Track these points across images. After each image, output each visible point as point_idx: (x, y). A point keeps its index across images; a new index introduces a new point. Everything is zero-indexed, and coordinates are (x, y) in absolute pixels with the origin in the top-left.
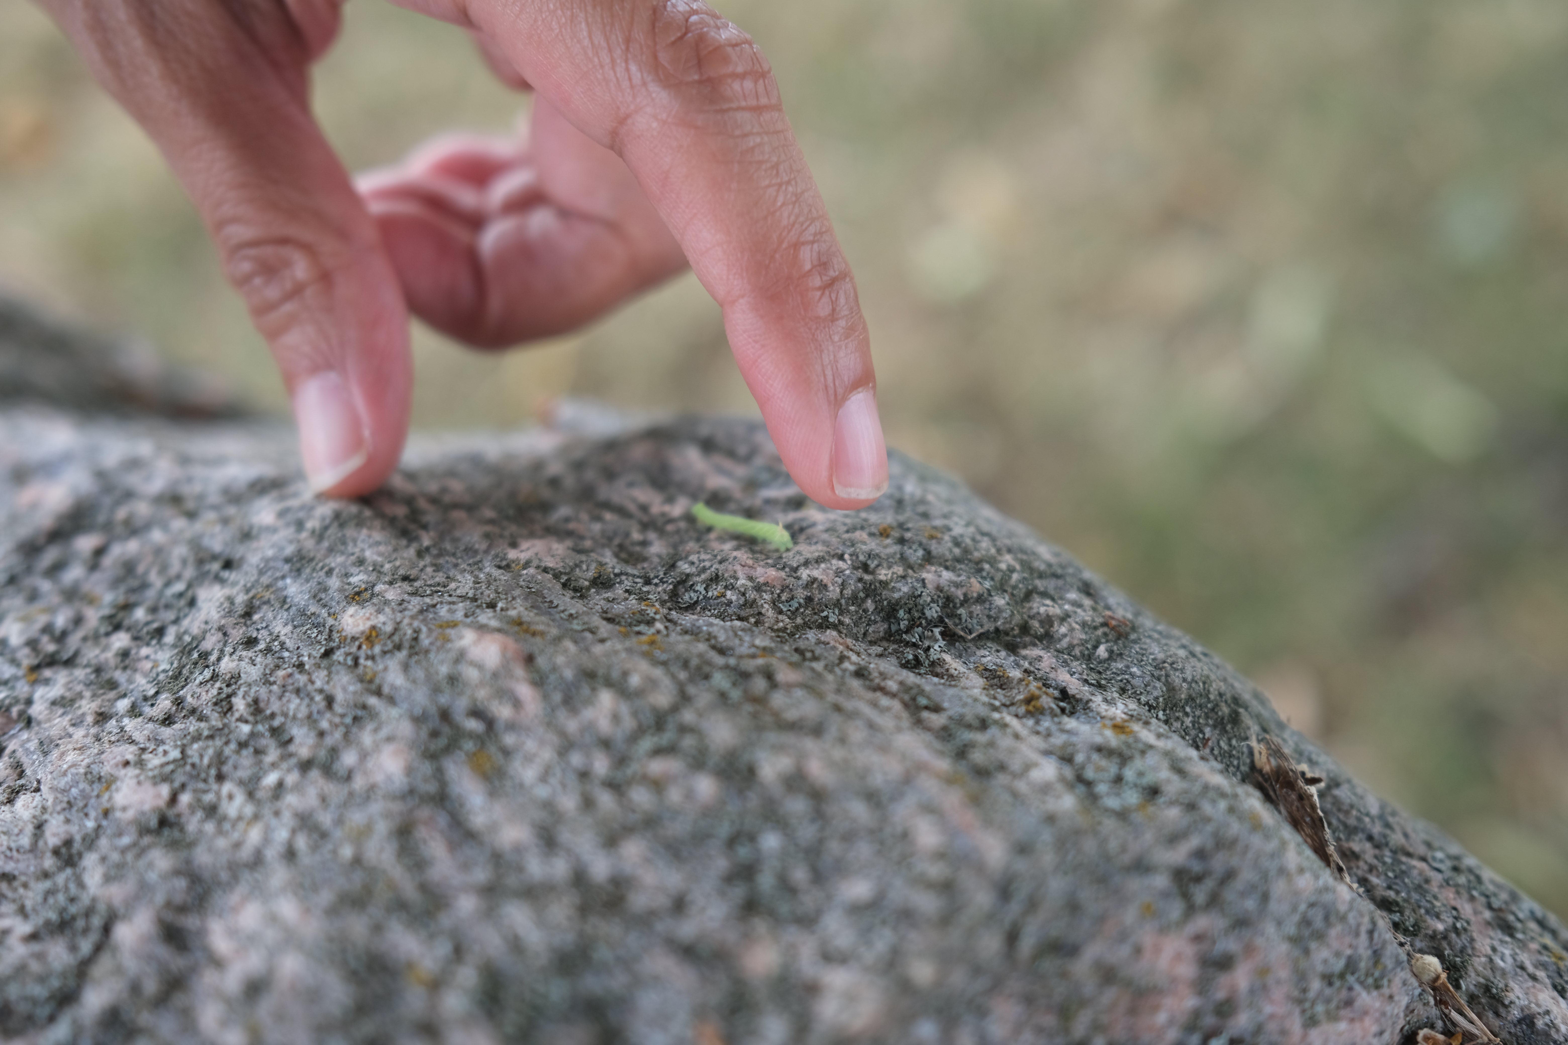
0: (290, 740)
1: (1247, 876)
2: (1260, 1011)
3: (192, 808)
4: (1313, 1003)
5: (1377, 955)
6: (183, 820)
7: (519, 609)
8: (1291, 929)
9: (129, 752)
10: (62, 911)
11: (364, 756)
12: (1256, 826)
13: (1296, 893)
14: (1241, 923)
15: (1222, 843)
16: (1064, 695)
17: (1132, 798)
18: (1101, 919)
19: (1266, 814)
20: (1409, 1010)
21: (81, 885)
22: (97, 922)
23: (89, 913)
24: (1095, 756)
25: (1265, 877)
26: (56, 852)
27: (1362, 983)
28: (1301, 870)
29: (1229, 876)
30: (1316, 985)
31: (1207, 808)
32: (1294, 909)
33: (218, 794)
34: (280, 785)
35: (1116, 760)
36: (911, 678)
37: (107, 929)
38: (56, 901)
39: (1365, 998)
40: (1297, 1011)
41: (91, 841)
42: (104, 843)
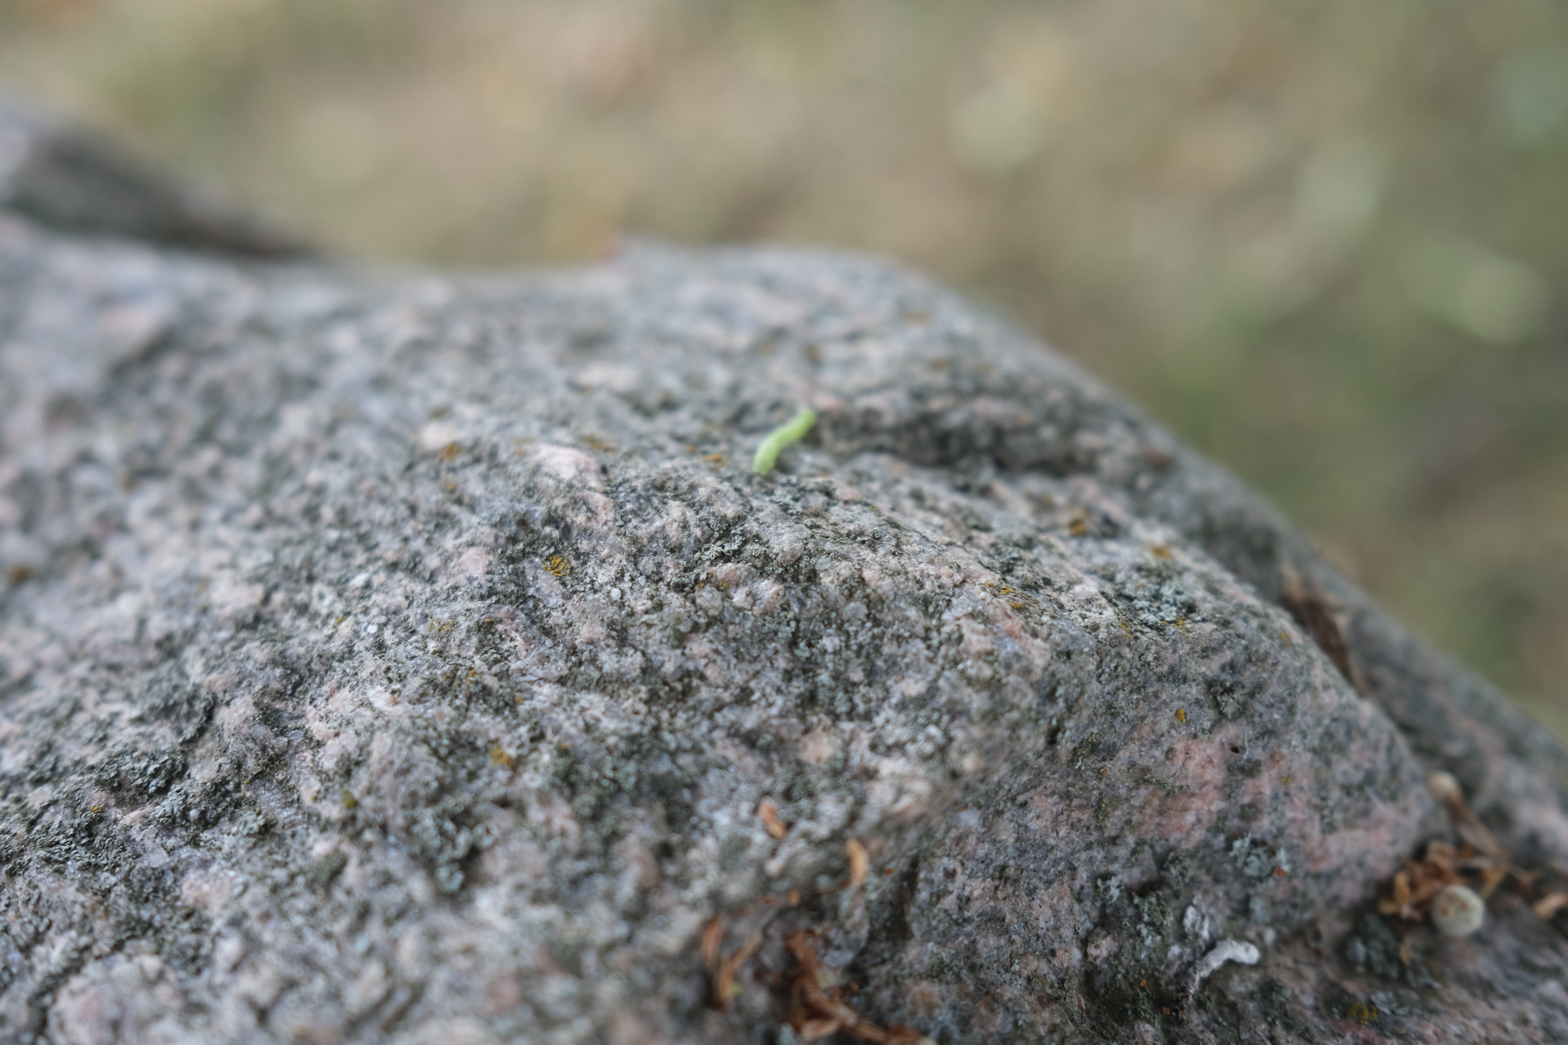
0: (376, 545)
1: (1275, 688)
2: (1283, 815)
3: (285, 607)
4: (1332, 812)
5: (1394, 770)
6: (277, 616)
7: (591, 428)
8: (1314, 740)
9: (223, 556)
10: (166, 699)
11: (447, 560)
12: (1285, 643)
13: (1321, 708)
14: (1268, 733)
15: (1253, 658)
16: (1107, 521)
17: (1170, 613)
18: (1136, 724)
19: (1296, 635)
20: (1423, 824)
21: (183, 675)
22: (199, 706)
23: (192, 699)
24: (1135, 576)
25: (1293, 691)
26: (159, 645)
27: (1379, 795)
28: (1326, 687)
29: (1259, 688)
30: (1335, 794)
31: (1240, 625)
32: (1319, 722)
33: (309, 593)
34: (368, 585)
35: (1154, 579)
36: (961, 500)
37: (210, 714)
38: (161, 690)
39: (1382, 809)
40: (1317, 817)
41: (190, 636)
42: (203, 637)
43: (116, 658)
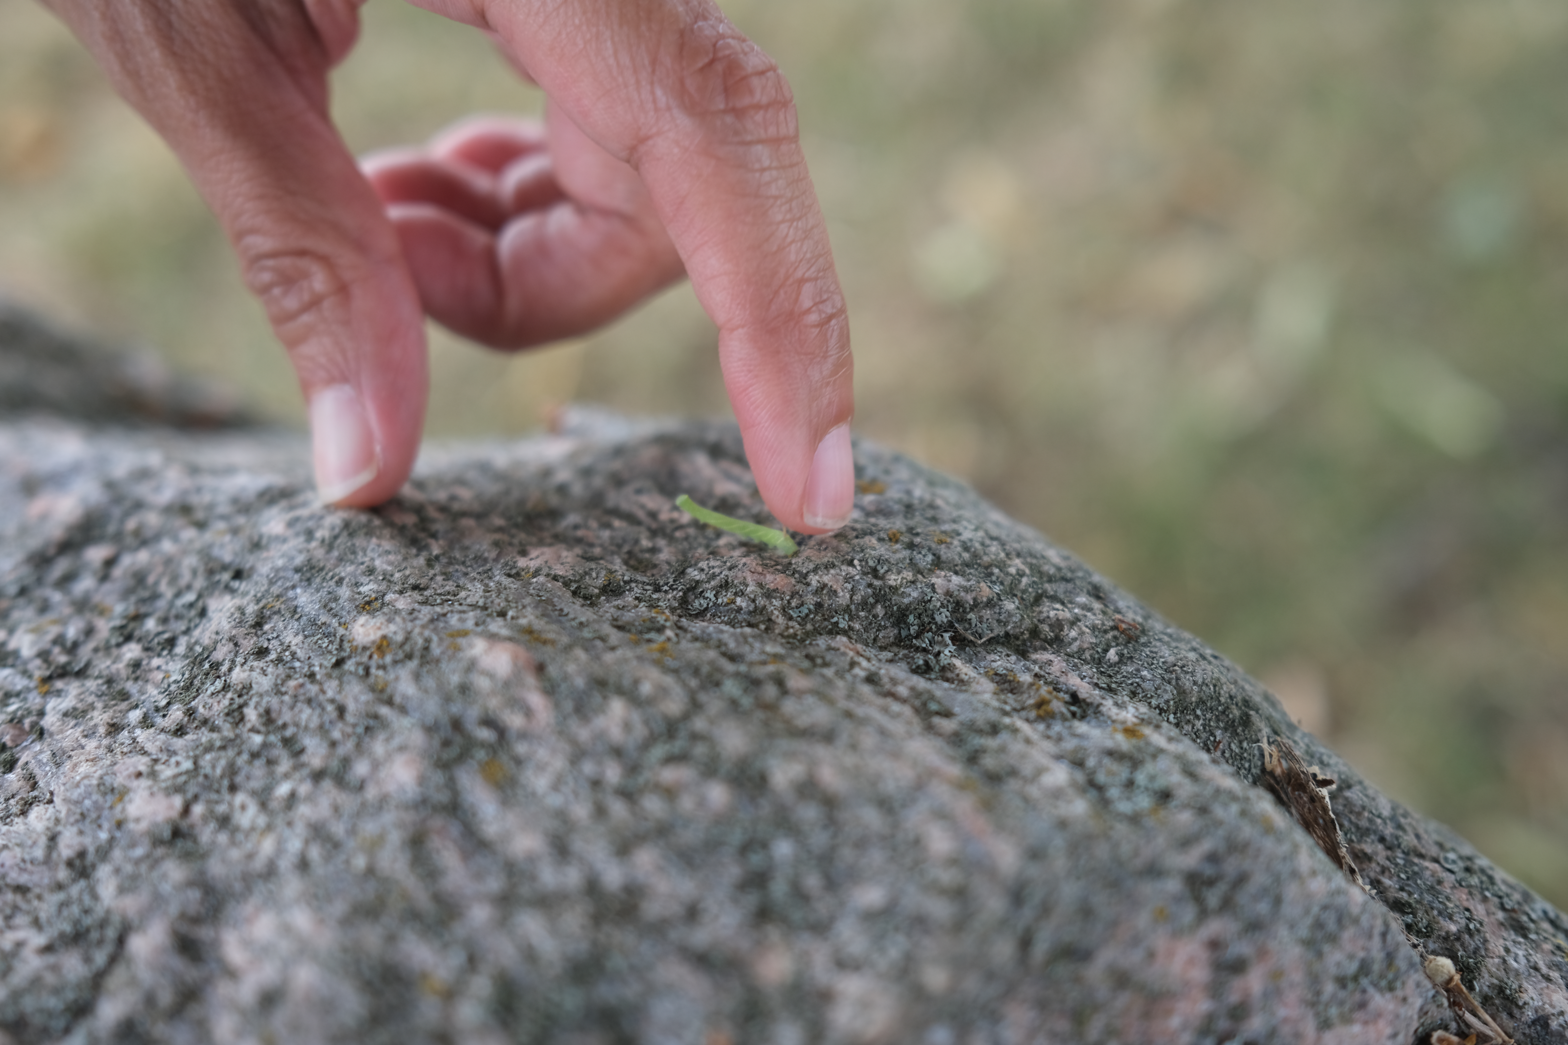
0: (302, 751)
1: (1259, 879)
2: (1274, 1014)
3: (205, 819)
4: (1327, 1005)
5: (1390, 958)
6: (197, 830)
7: (529, 618)
8: (1304, 931)
9: (141, 763)
10: (76, 923)
11: (376, 765)
12: (1268, 829)
13: (1309, 896)
14: (1254, 927)
15: (1235, 847)
16: (1075, 699)
17: (1144, 802)
18: (1114, 924)
19: (1279, 818)
20: (1423, 1012)
21: (95, 897)
22: (111, 933)
23: (103, 924)
24: (1107, 761)
25: (1277, 879)
26: (70, 864)
27: (1375, 985)
28: (1314, 873)
29: (1241, 879)
30: (1329, 988)
31: (1219, 811)
32: (1307, 912)
33: (231, 805)
34: (292, 797)
35: (1126, 764)
36: (921, 683)
37: (121, 941)
38: (70, 913)
39: (1379, 1001)
40: (1311, 1014)
41: (104, 853)
42: (117, 854)
43: (24, 879)
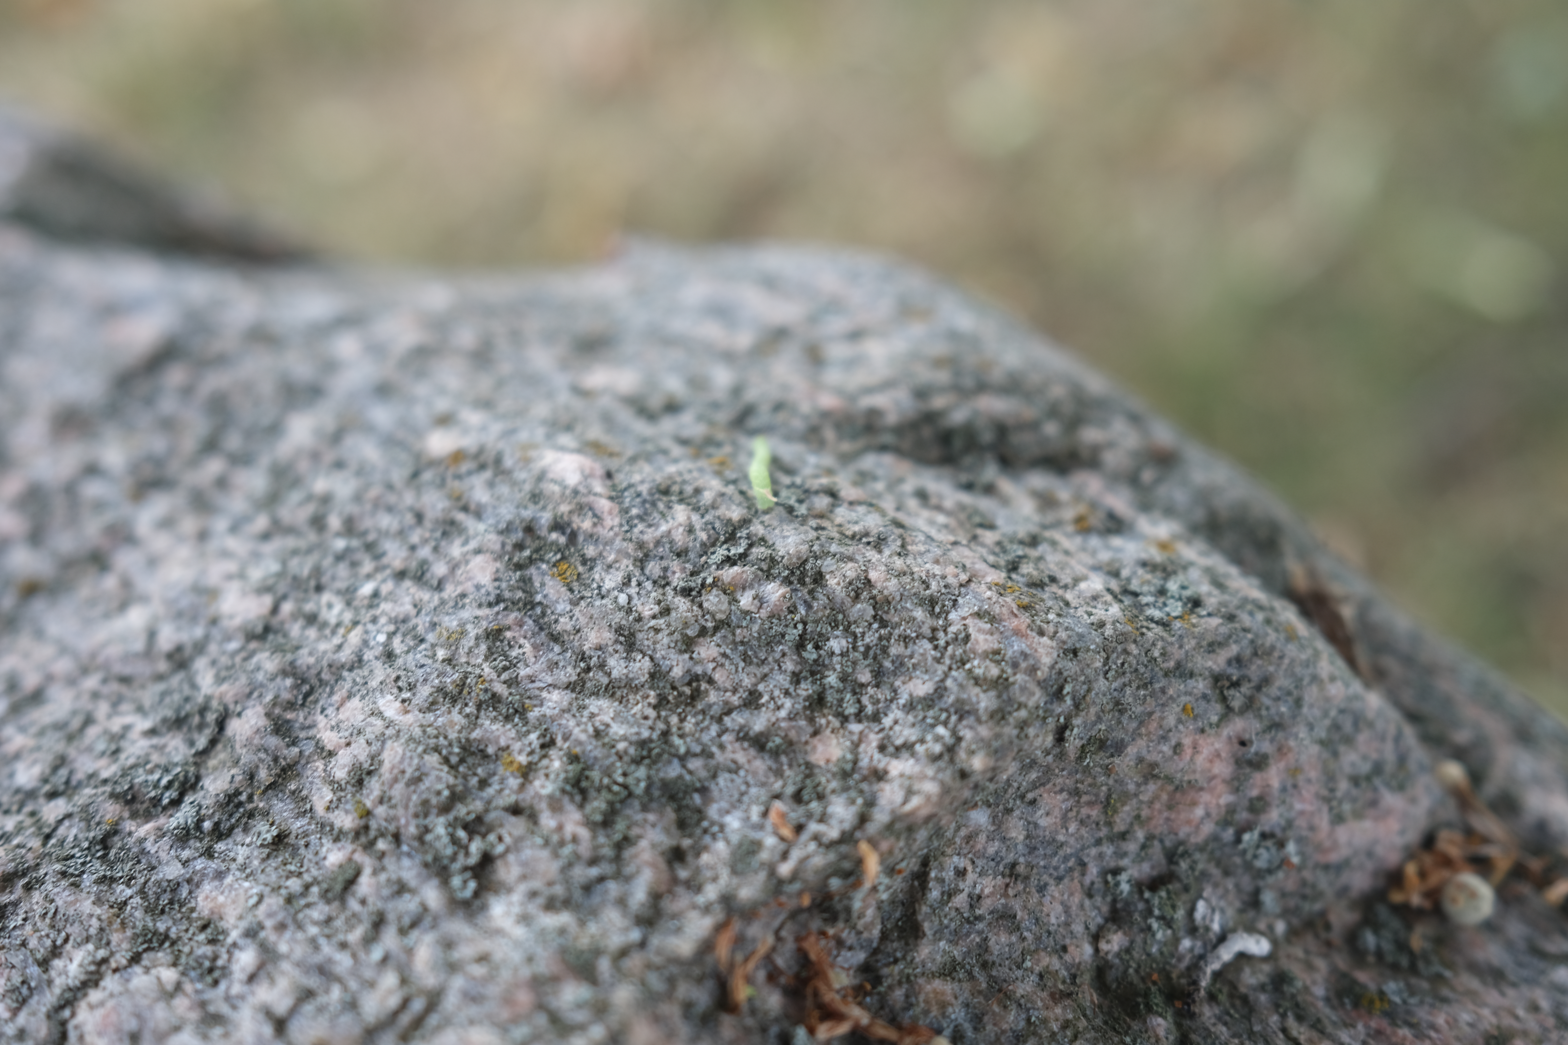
0: (383, 554)
1: (1282, 682)
2: (1291, 807)
3: (294, 616)
4: (1340, 802)
5: (1402, 760)
6: (287, 626)
7: (595, 432)
8: (1321, 733)
9: (231, 566)
10: (178, 710)
11: (454, 567)
12: (1291, 636)
13: (1327, 700)
14: (1275, 726)
15: (1258, 651)
16: (1111, 517)
17: (1176, 608)
18: (1143, 720)
19: (1302, 628)
20: (1432, 813)
21: (194, 686)
22: (211, 717)
23: (203, 710)
24: (1140, 571)
25: (1299, 683)
26: (170, 656)
27: (1388, 785)
28: (1333, 679)
29: (1266, 681)
30: (1343, 786)
31: (1245, 619)
32: (1326, 714)
33: (318, 604)
34: (376, 594)
35: (1159, 574)
36: (966, 498)
37: (221, 724)
38: (172, 701)
39: (1391, 799)
40: (1325, 809)
41: (200, 647)
42: (213, 648)
43: (127, 670)
